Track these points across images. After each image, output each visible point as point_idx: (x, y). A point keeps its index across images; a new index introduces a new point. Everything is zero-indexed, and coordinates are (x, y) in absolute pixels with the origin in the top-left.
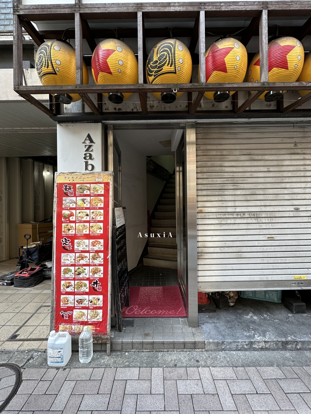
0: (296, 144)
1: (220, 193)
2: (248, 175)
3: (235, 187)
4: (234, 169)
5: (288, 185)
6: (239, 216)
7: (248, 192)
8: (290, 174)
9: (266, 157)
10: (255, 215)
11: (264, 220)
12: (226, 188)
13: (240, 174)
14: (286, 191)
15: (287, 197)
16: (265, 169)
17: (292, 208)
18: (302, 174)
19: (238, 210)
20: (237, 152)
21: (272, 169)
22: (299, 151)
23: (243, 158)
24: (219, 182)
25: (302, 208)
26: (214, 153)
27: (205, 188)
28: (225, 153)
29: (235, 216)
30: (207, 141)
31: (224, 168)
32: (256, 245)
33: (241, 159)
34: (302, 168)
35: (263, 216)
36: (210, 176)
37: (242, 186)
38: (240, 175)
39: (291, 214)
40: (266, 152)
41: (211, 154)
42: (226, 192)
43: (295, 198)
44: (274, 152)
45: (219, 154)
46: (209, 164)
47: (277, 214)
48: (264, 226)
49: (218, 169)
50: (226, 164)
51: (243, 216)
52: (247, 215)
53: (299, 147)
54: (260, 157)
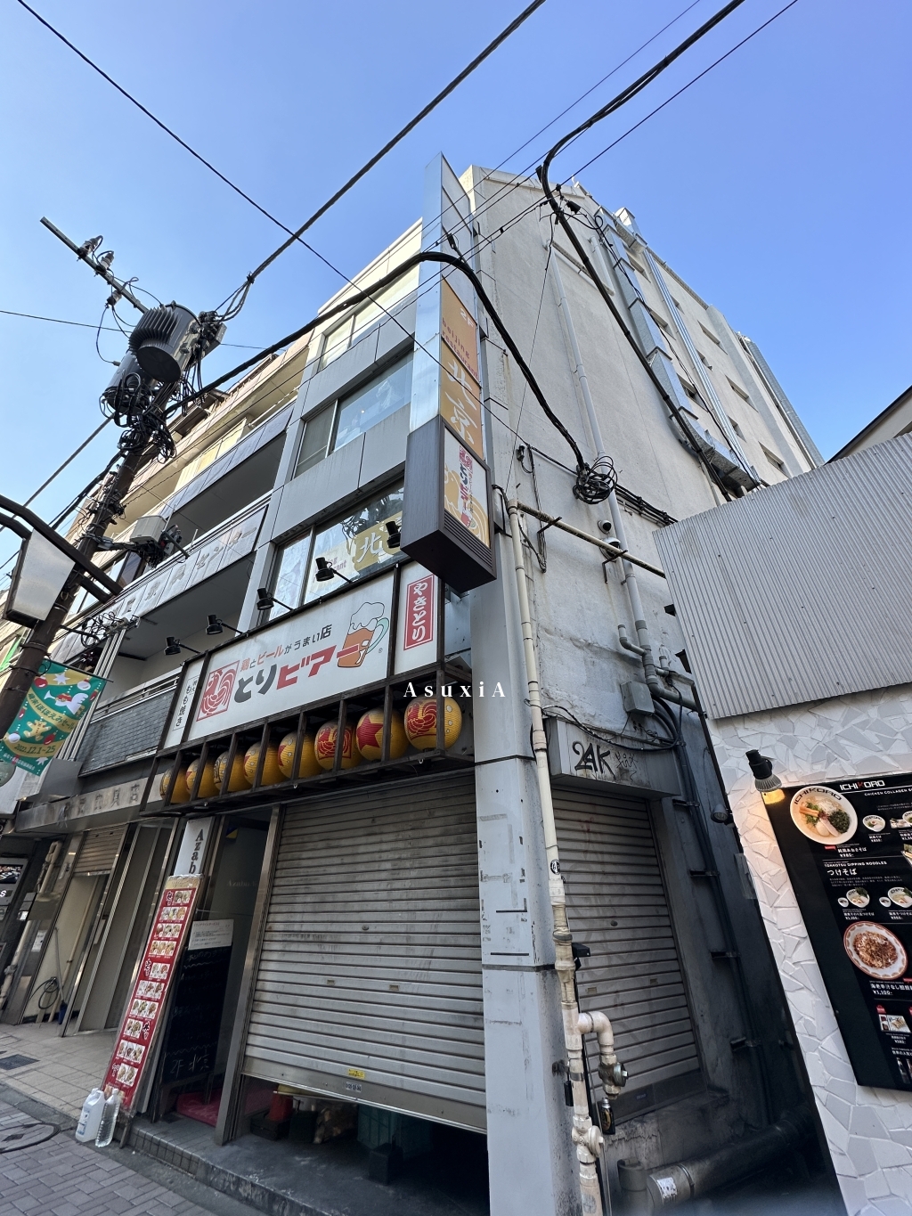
0: (373, 819)
3: (307, 891)
6: (303, 939)
7: (318, 898)
9: (343, 842)
10: (319, 938)
11: (328, 948)
12: (298, 891)
14: (356, 897)
15: (356, 907)
17: (359, 927)
19: (306, 927)
20: (316, 837)
21: (346, 860)
22: (377, 829)
23: (321, 845)
24: (294, 883)
29: (299, 939)
32: (314, 994)
33: (319, 847)
34: (376, 856)
35: (328, 939)
37: (313, 888)
38: (314, 870)
39: (358, 938)
40: (344, 834)
42: (298, 899)
43: (365, 908)
45: (300, 840)
47: (344, 938)
48: (327, 959)
49: (296, 862)
50: (305, 855)
51: (308, 939)
52: (311, 939)
53: (378, 823)
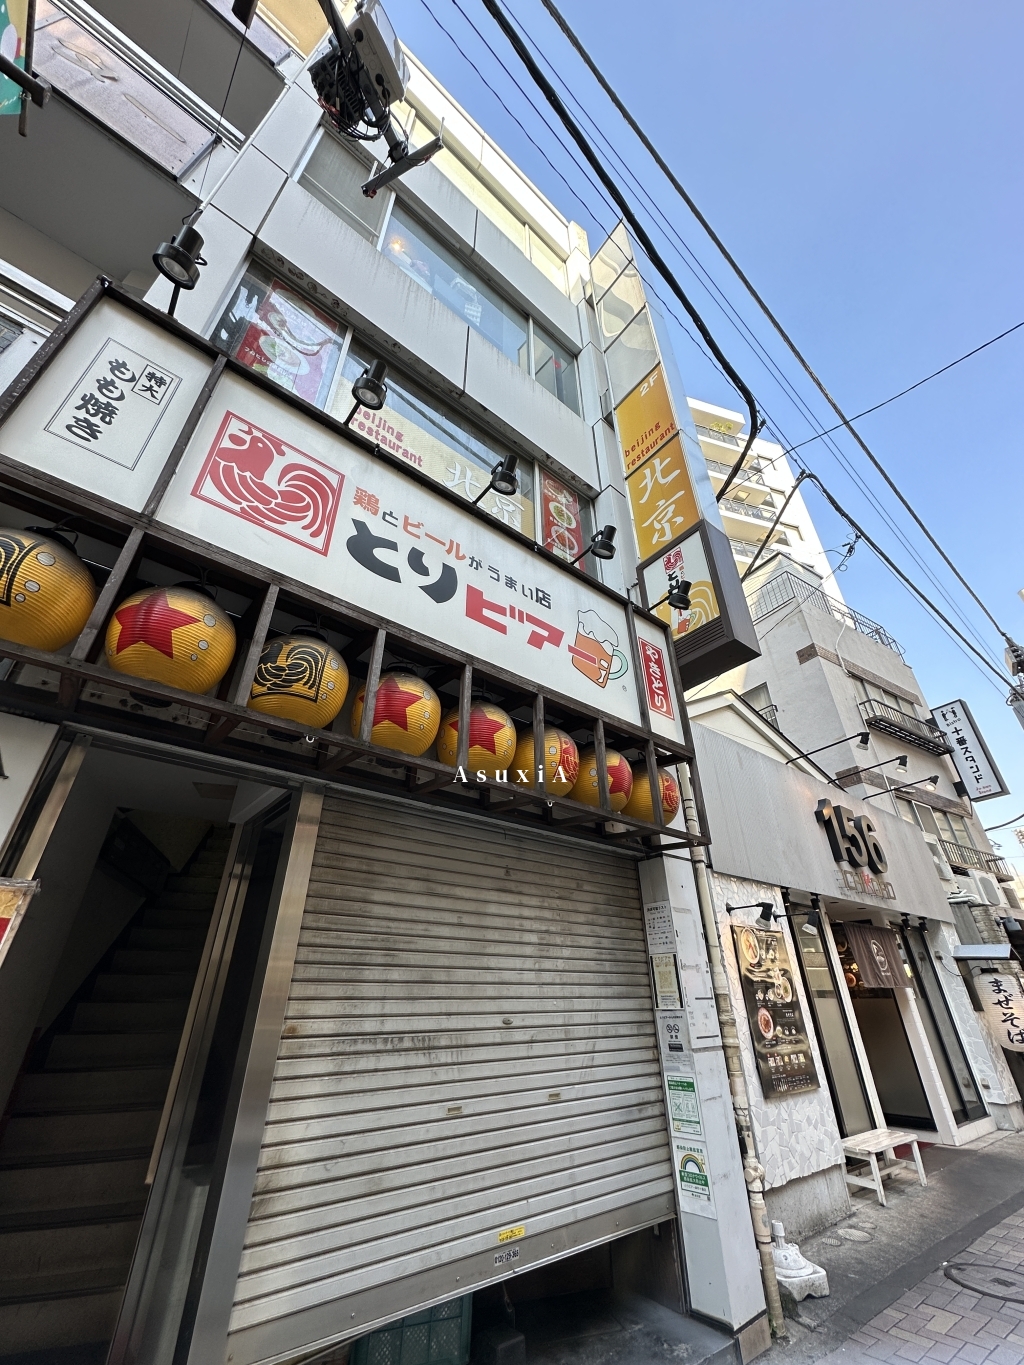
0: (508, 870)
1: (353, 974)
2: (419, 929)
3: (389, 960)
4: (392, 912)
5: (493, 962)
6: (389, 1046)
7: (415, 975)
8: (496, 935)
10: (425, 1042)
11: (444, 1057)
12: (367, 959)
13: (403, 925)
15: (491, 991)
16: (453, 918)
17: (497, 1021)
18: (516, 936)
19: (391, 1025)
22: (511, 886)
24: (353, 943)
25: (517, 1021)
26: (353, 864)
27: (317, 957)
28: (377, 868)
29: (380, 1046)
30: (343, 833)
31: (370, 907)
32: (422, 1138)
35: (443, 1042)
36: (336, 924)
37: (404, 957)
38: (403, 927)
39: (497, 1037)
40: (458, 879)
41: (347, 865)
42: (368, 974)
43: (505, 993)
44: (470, 881)
45: (364, 868)
46: (338, 890)
47: (472, 1038)
48: (443, 1074)
49: (357, 906)
51: (399, 1046)
52: (407, 1044)
53: (513, 877)
54: (445, 890)
